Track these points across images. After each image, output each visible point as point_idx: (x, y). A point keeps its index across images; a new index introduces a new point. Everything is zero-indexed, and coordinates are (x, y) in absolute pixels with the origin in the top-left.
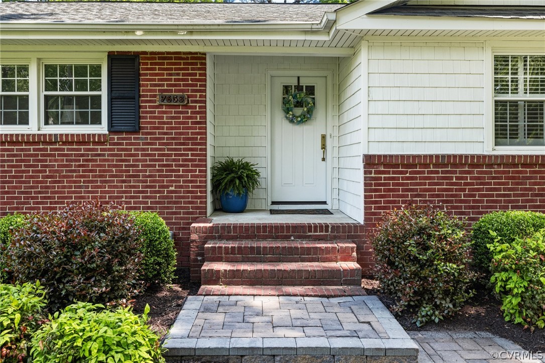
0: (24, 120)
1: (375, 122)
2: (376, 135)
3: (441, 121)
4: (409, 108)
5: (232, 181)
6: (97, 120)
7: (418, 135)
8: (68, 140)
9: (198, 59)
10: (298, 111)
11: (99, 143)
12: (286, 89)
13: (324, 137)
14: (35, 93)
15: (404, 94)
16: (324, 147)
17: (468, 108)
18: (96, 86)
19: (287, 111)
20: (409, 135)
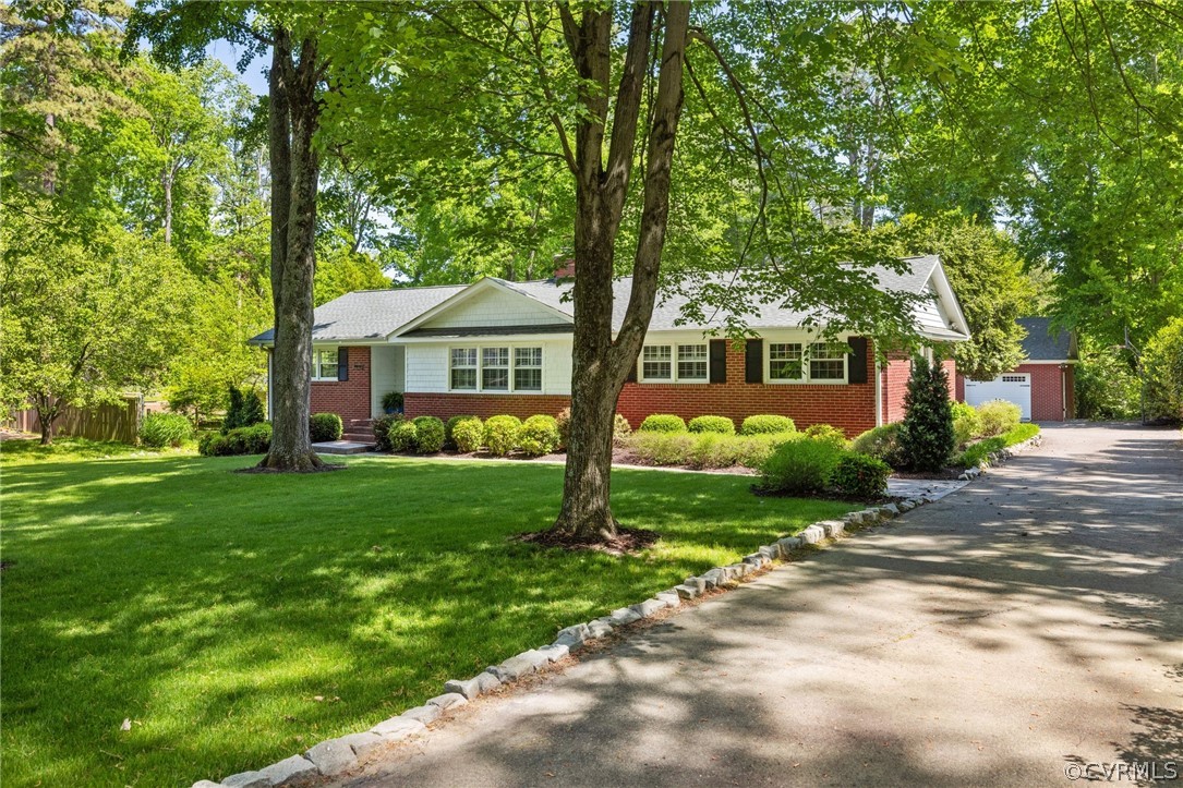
3: (432, 378)
9: (366, 350)
17: (441, 373)
18: (335, 360)
20: (421, 384)
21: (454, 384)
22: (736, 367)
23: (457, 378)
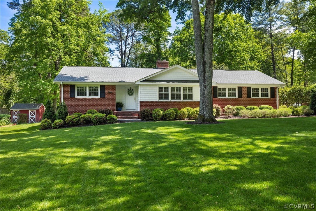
0: (86, 95)
1: (141, 96)
2: (141, 98)
3: (151, 96)
4: (146, 94)
5: (119, 106)
6: (98, 95)
7: (148, 98)
8: (93, 99)
9: (114, 86)
10: (130, 93)
11: (99, 99)
12: (128, 89)
13: (135, 98)
14: (88, 91)
15: (146, 92)
16: (135, 100)
17: (155, 94)
18: (98, 90)
19: (128, 93)
20: (146, 98)
21: (160, 98)
22: (245, 93)
23: (160, 96)
